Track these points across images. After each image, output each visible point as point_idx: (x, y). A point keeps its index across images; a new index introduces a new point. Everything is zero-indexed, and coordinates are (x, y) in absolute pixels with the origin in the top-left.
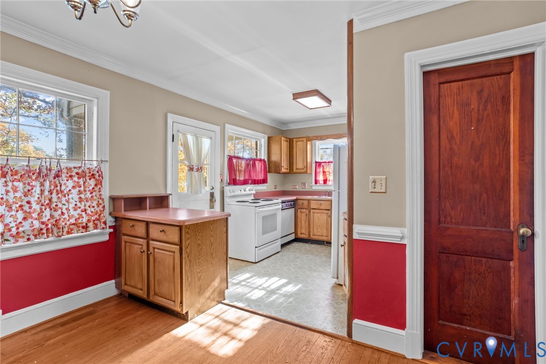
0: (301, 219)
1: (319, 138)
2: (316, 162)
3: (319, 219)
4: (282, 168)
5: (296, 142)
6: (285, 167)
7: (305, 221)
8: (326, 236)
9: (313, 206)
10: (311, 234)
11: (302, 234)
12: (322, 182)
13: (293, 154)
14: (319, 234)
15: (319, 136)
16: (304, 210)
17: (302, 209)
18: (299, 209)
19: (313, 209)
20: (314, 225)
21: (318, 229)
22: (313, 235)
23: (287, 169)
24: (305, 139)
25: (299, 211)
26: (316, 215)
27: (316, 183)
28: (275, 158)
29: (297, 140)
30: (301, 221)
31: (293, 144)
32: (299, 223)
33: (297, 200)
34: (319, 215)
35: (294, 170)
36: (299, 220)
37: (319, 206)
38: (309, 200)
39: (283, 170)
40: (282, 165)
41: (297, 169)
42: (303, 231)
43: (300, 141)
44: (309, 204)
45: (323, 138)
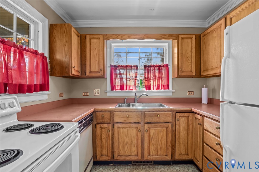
0: (101, 136)
1: (119, 37)
2: (111, 66)
3: (126, 136)
4: (73, 69)
5: (90, 39)
6: (76, 69)
7: (107, 140)
8: (136, 156)
9: (117, 119)
10: (116, 155)
11: (102, 155)
12: (119, 88)
13: (86, 54)
14: (127, 153)
15: (119, 35)
16: (106, 125)
17: (101, 123)
18: (98, 124)
19: (117, 123)
20: (119, 142)
21: (124, 147)
22: (118, 155)
23: (78, 71)
24: (101, 37)
25: (98, 126)
26: (121, 130)
27: (113, 88)
28: (59, 56)
29: (91, 37)
30: (101, 139)
31: (85, 42)
32: (98, 142)
33: (95, 111)
34: (126, 130)
35: (87, 74)
36: (98, 138)
37: (126, 119)
38: (112, 112)
39: (74, 72)
40: (73, 65)
41: (90, 72)
42: (105, 152)
43: (94, 38)
44: (112, 117)
45: (124, 37)
